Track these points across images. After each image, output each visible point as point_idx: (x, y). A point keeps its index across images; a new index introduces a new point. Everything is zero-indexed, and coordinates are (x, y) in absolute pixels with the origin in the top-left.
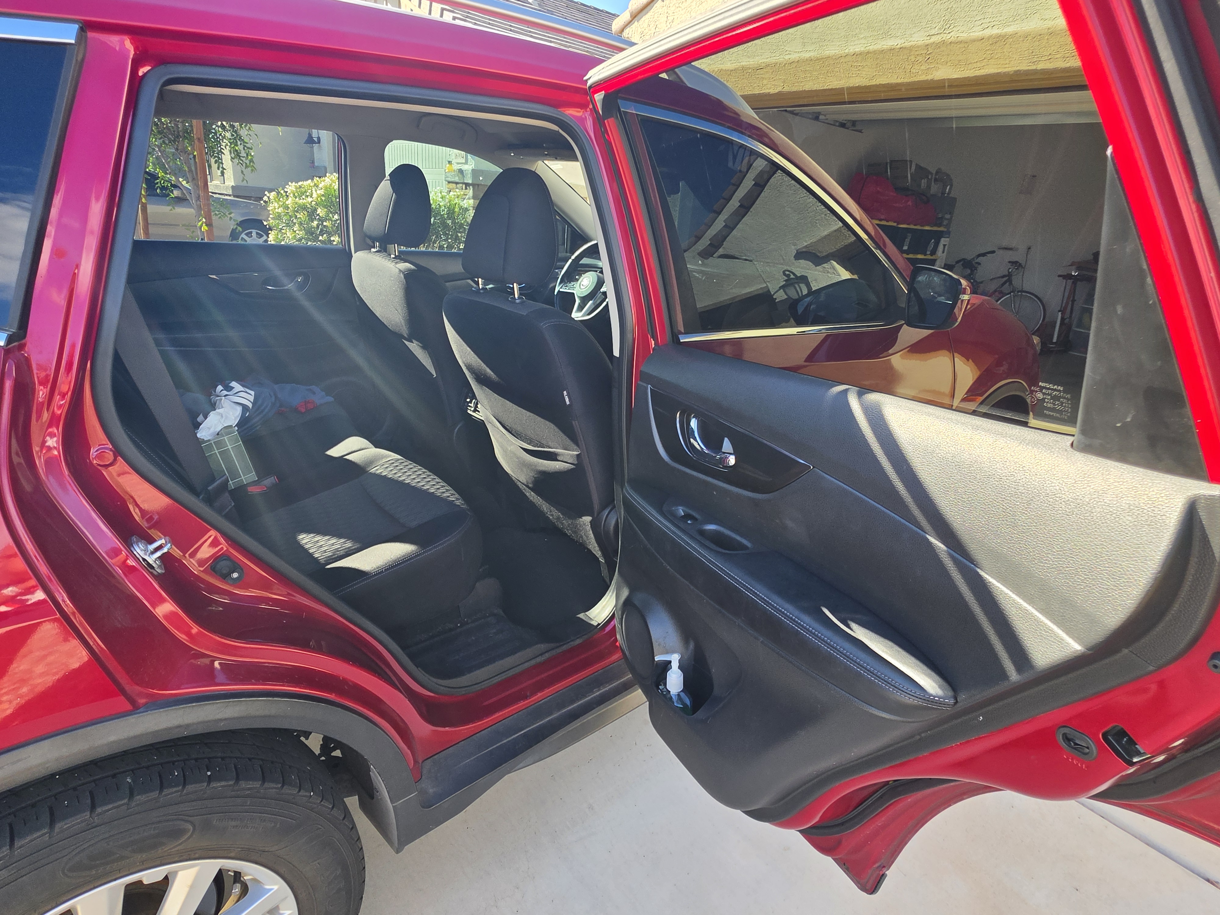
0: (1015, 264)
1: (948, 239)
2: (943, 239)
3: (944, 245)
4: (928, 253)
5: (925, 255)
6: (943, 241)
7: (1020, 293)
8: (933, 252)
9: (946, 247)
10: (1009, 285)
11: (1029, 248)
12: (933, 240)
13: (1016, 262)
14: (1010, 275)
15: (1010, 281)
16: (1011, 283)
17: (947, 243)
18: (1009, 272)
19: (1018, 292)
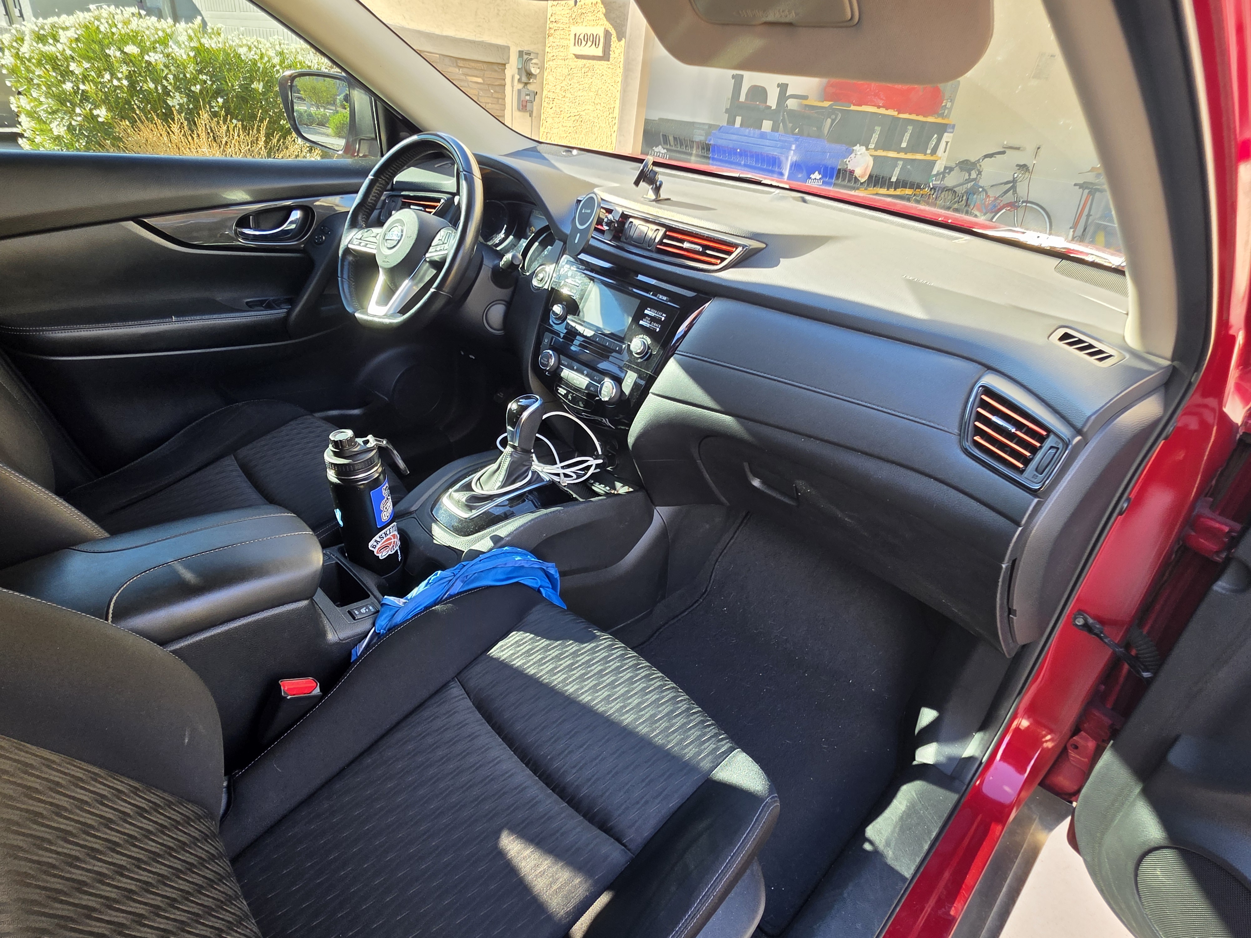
0: (1023, 168)
1: (951, 135)
2: (946, 134)
3: (947, 143)
4: (929, 151)
5: (925, 154)
6: (947, 137)
7: (1024, 204)
8: (934, 151)
9: (949, 144)
10: (1013, 194)
11: (1039, 148)
12: (936, 136)
13: (1025, 166)
14: (1014, 181)
15: (1014, 188)
16: (1015, 192)
17: (950, 140)
18: (1014, 178)
19: (1023, 202)
